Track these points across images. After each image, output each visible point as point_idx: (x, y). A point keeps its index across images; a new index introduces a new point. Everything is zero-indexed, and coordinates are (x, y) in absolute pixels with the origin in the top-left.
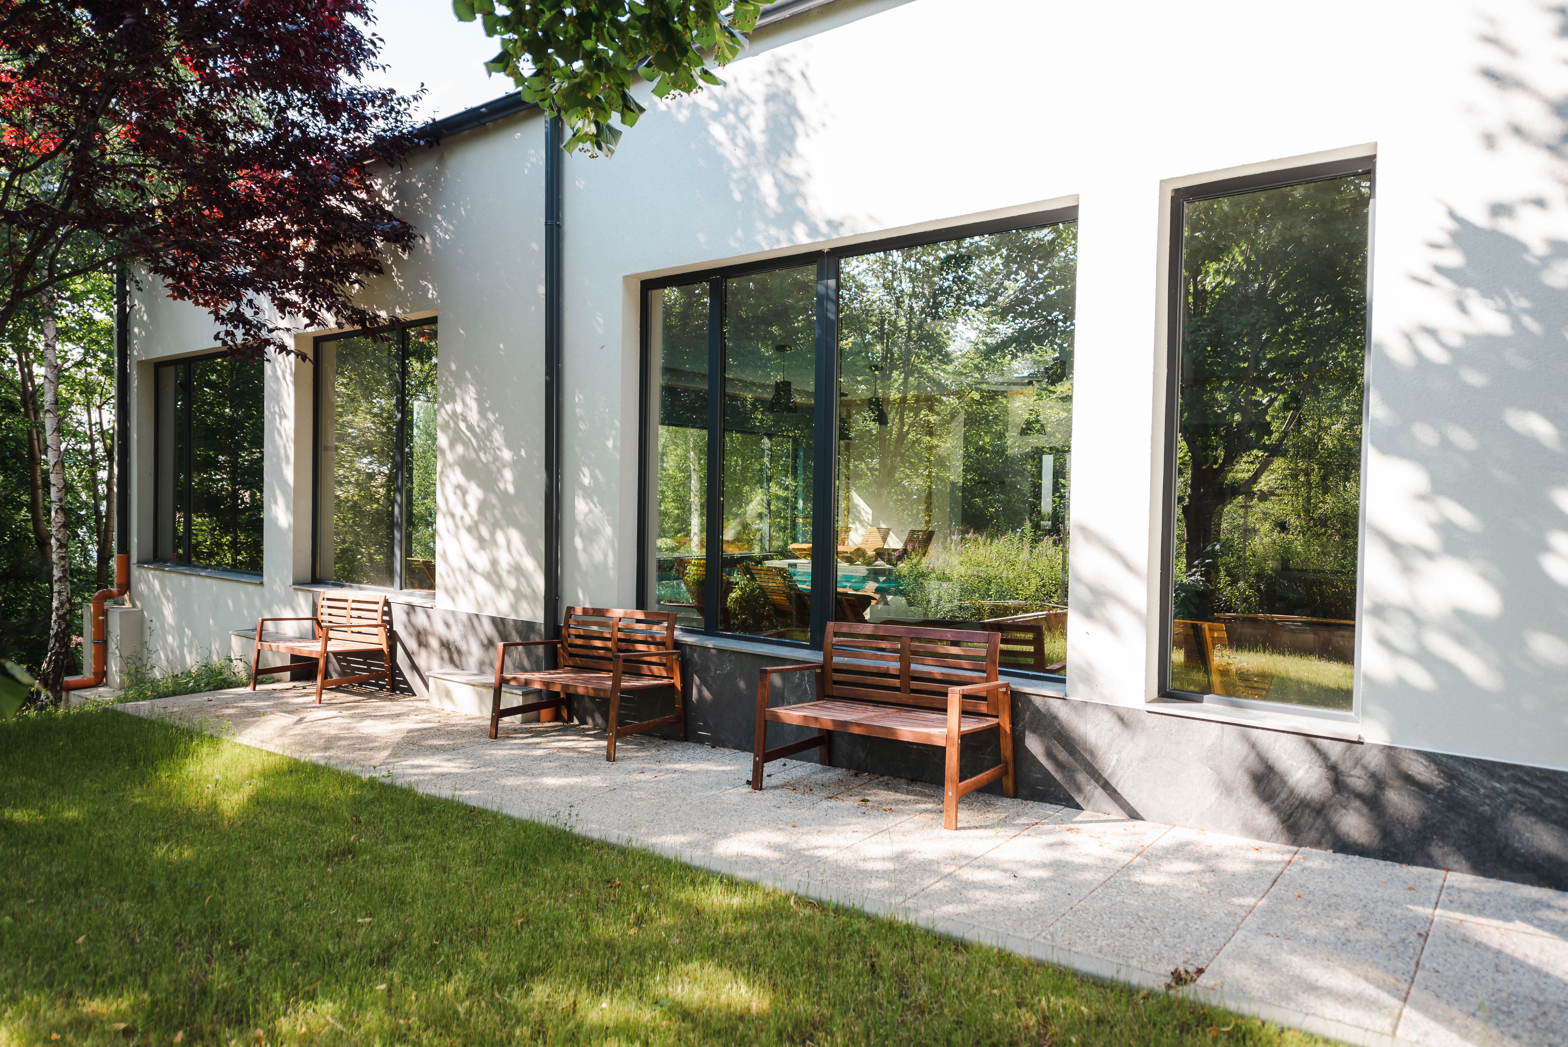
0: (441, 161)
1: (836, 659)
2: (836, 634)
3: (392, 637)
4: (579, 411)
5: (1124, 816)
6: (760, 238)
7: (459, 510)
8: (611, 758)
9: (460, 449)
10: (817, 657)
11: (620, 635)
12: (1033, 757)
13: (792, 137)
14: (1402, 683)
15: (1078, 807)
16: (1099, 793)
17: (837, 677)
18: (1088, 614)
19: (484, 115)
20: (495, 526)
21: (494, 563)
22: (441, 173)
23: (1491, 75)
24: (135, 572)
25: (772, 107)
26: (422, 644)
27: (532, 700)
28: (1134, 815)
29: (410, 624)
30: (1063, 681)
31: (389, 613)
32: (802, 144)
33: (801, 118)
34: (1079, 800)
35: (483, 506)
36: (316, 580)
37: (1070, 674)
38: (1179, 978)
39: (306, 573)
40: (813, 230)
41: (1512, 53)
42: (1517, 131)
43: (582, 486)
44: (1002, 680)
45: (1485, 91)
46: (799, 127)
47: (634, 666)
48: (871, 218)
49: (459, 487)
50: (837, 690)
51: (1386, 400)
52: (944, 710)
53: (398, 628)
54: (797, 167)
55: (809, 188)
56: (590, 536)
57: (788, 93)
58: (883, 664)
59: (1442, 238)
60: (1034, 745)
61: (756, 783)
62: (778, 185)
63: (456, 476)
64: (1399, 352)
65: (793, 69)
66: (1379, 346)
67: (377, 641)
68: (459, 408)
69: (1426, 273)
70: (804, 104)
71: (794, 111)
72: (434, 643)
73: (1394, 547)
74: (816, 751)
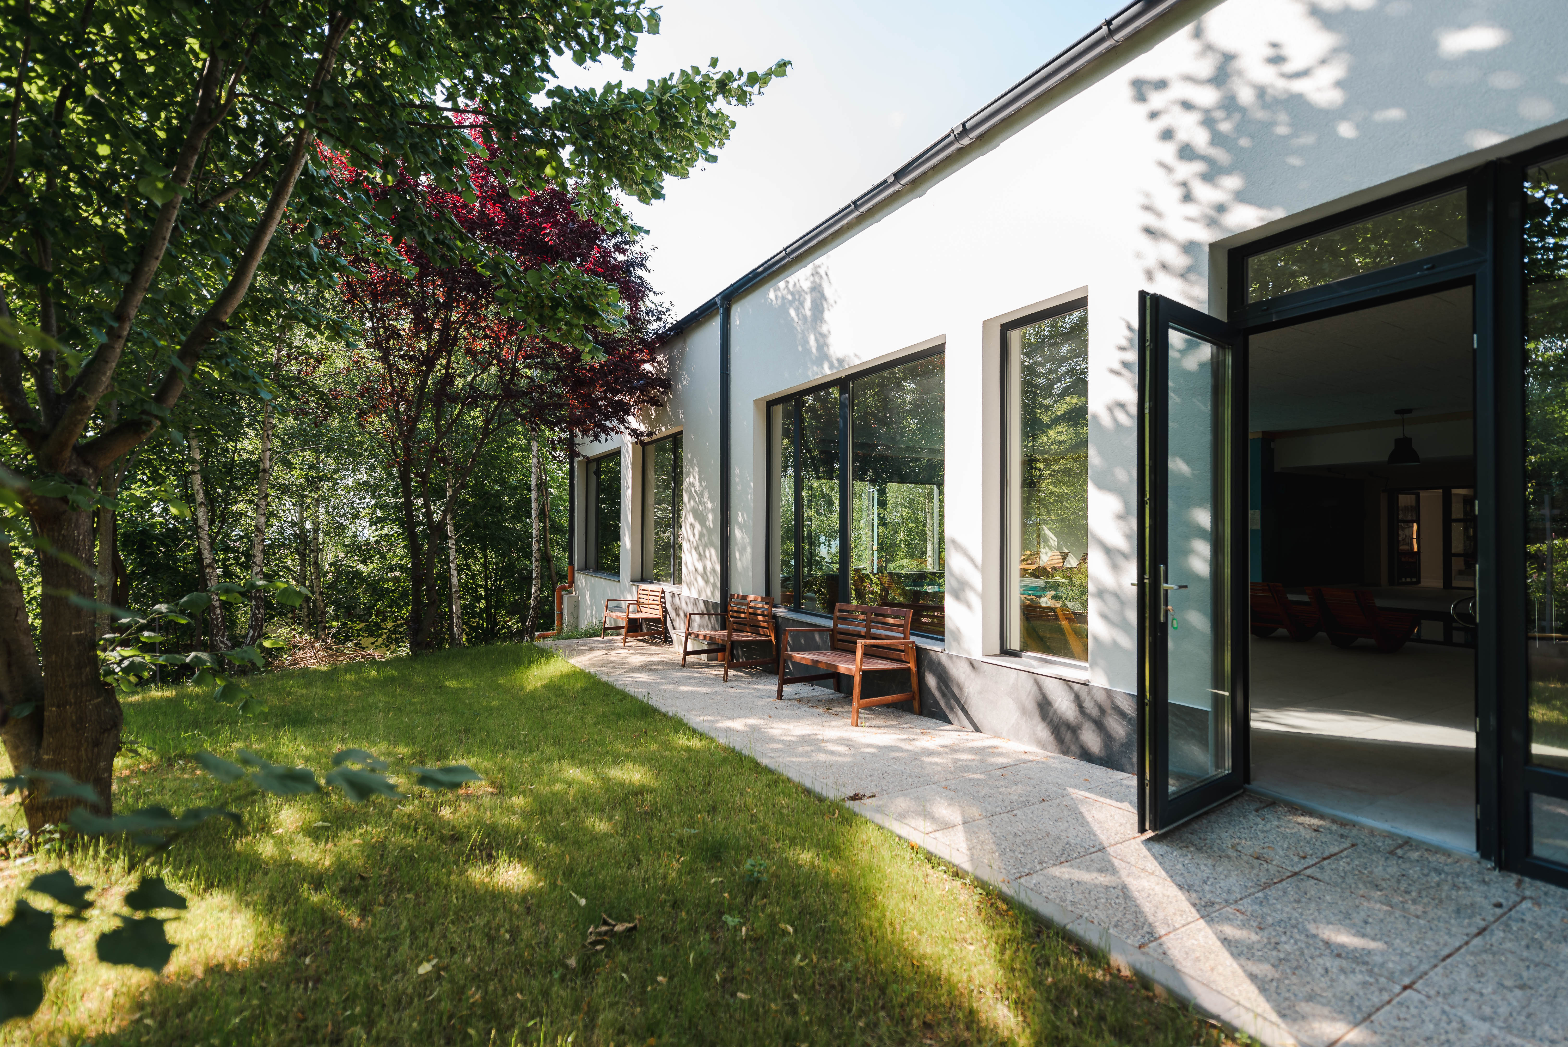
0: (685, 342)
1: (839, 626)
2: (840, 611)
3: (665, 611)
4: (737, 479)
5: (971, 728)
6: (810, 373)
7: (691, 538)
8: (725, 679)
9: (692, 502)
10: (829, 623)
11: (751, 611)
12: (929, 689)
13: (822, 312)
14: (1115, 643)
15: (950, 723)
16: (960, 713)
17: (840, 637)
18: (957, 596)
19: (698, 315)
20: (705, 546)
21: (705, 568)
22: (685, 348)
23: (1149, 231)
24: (576, 575)
25: (814, 294)
26: (678, 615)
27: (713, 647)
28: (977, 729)
29: (673, 603)
30: (943, 640)
31: (664, 598)
32: (827, 315)
33: (826, 300)
34: (950, 717)
35: (701, 535)
36: (643, 580)
37: (947, 636)
38: (856, 797)
39: (638, 575)
40: (831, 367)
41: (1159, 215)
42: (1164, 266)
43: (739, 523)
44: (912, 639)
45: (1145, 242)
46: (825, 306)
47: (755, 628)
48: (856, 355)
49: (691, 525)
50: (841, 645)
51: (1101, 453)
52: (854, 652)
53: (668, 606)
54: (824, 329)
55: (831, 340)
56: (742, 551)
57: (820, 285)
58: (858, 629)
59: (1124, 343)
60: (931, 681)
61: (780, 696)
62: (817, 340)
63: (691, 519)
64: (1106, 420)
65: (822, 271)
66: (1095, 417)
67: (657, 613)
68: (692, 480)
69: (1117, 366)
70: (828, 292)
71: (823, 297)
72: (682, 614)
73: (1108, 551)
74: (831, 681)
